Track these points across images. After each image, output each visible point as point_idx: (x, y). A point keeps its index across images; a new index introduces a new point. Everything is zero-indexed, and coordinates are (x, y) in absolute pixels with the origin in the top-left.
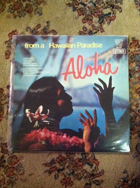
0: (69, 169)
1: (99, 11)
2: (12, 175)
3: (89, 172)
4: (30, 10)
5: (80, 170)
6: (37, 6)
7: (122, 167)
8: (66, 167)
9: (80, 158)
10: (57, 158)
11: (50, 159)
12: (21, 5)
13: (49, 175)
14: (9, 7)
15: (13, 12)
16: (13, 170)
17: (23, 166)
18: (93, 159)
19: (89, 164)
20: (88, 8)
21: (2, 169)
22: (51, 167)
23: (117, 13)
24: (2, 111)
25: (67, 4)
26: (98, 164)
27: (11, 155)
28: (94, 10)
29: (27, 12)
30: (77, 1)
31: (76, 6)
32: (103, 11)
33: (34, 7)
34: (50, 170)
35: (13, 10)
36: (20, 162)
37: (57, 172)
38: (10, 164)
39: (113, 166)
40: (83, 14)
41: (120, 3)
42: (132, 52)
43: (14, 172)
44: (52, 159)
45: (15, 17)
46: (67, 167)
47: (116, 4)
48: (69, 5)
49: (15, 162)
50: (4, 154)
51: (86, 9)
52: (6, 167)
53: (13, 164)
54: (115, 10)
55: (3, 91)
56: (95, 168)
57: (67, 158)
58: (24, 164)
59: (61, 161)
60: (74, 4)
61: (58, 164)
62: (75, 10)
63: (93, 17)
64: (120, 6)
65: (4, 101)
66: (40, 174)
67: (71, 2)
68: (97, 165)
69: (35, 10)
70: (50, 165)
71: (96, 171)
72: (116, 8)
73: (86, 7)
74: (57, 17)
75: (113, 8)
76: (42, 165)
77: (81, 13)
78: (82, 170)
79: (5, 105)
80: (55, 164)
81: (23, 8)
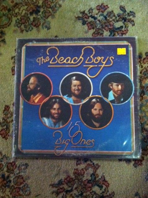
0: (77, 191)
1: (110, 24)
2: (18, 196)
3: (99, 194)
4: (37, 24)
5: (89, 192)
6: (45, 20)
7: (133, 189)
8: (74, 189)
9: (89, 180)
10: (65, 179)
11: (57, 180)
12: (28, 19)
13: (57, 196)
14: (16, 21)
15: (20, 26)
16: (19, 191)
17: (29, 186)
18: (103, 181)
19: (98, 186)
20: (98, 22)
21: (8, 190)
22: (59, 188)
23: (129, 26)
24: (8, 129)
25: (76, 18)
26: (108, 186)
27: (17, 175)
28: (105, 23)
29: (35, 26)
30: (86, 14)
31: (86, 20)
32: (114, 25)
33: (42, 21)
34: (57, 191)
35: (20, 25)
36: (26, 182)
37: (65, 194)
38: (15, 185)
39: (124, 188)
40: (93, 28)
41: (132, 16)
42: (145, 68)
43: (20, 192)
44: (60, 180)
45: (22, 31)
46: (76, 188)
47: (129, 17)
48: (78, 18)
49: (21, 182)
50: (9, 174)
51: (96, 22)
52: (11, 188)
53: (19, 184)
54: (128, 23)
55: (9, 108)
56: (105, 190)
57: (76, 179)
58: (30, 184)
59: (69, 182)
60: (84, 17)
61: (66, 185)
62: (84, 23)
63: (103, 31)
64: (133, 19)
65: (10, 118)
66: (47, 195)
67: (81, 15)
68: (106, 187)
69: (43, 24)
70: (58, 186)
71: (106, 193)
72: (129, 21)
73: (96, 20)
74: (66, 32)
75: (125, 21)
76: (49, 186)
77: (91, 27)
78: (91, 191)
79: (11, 123)
80: (63, 186)
81: (30, 22)
